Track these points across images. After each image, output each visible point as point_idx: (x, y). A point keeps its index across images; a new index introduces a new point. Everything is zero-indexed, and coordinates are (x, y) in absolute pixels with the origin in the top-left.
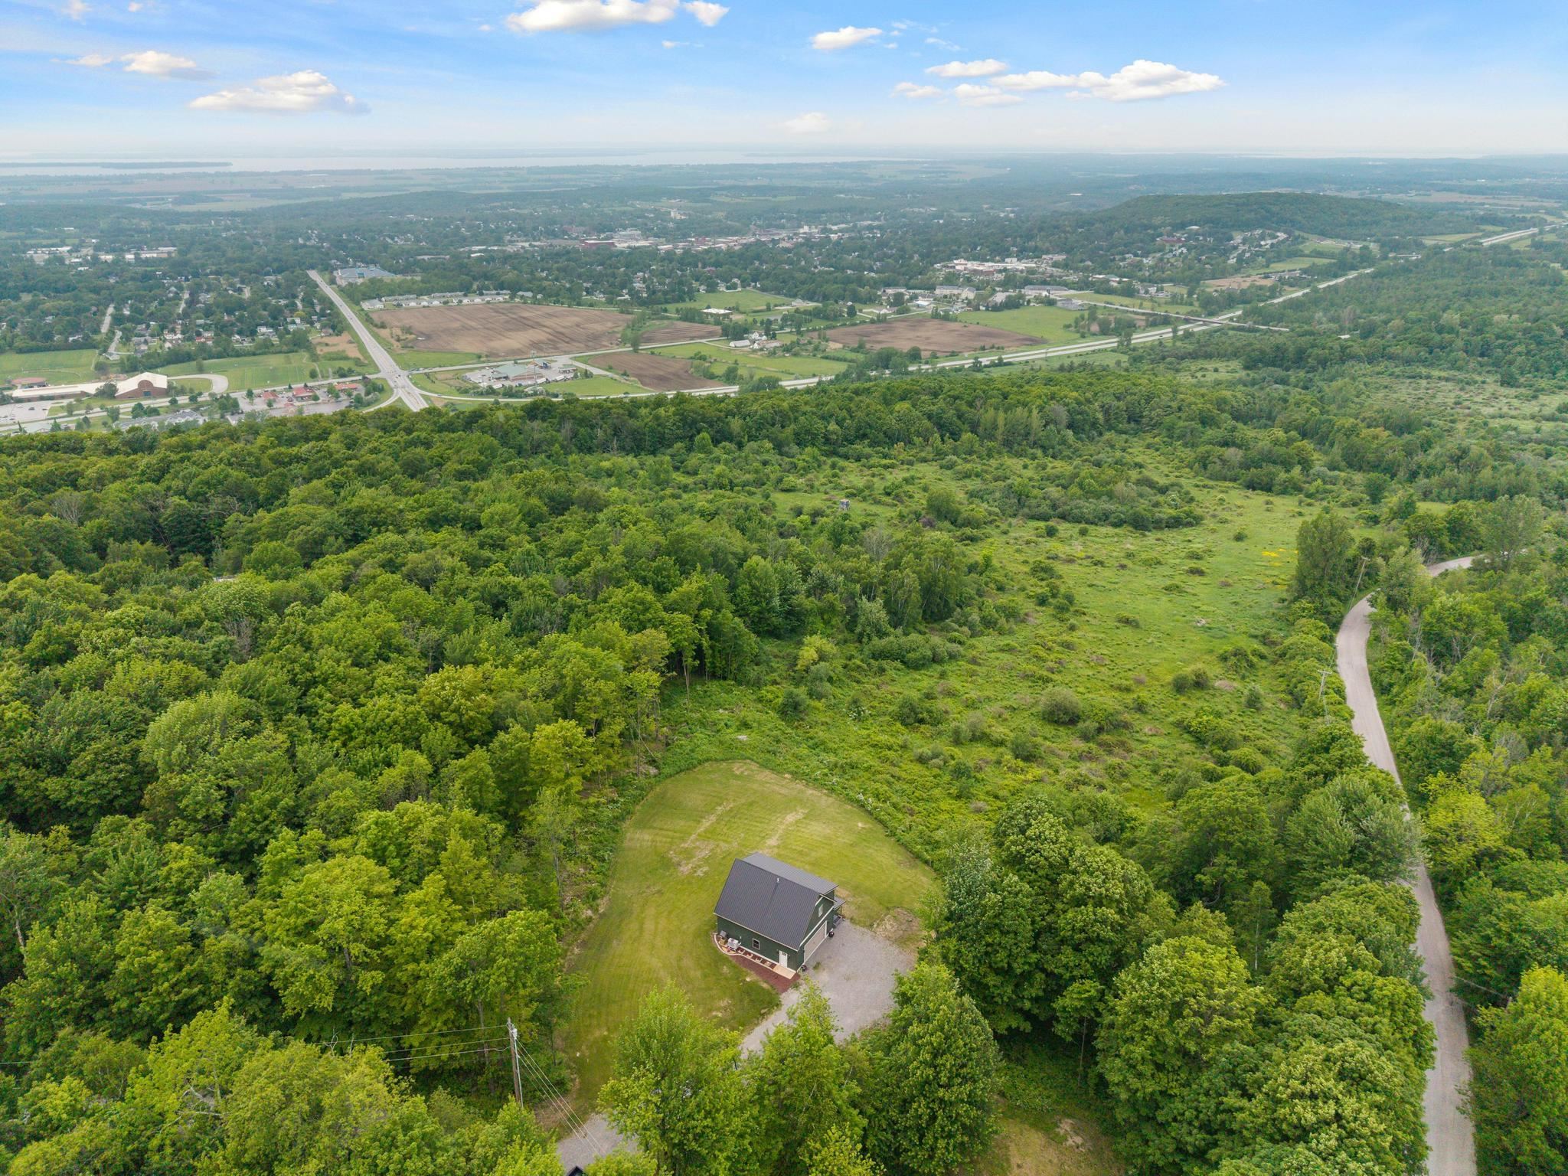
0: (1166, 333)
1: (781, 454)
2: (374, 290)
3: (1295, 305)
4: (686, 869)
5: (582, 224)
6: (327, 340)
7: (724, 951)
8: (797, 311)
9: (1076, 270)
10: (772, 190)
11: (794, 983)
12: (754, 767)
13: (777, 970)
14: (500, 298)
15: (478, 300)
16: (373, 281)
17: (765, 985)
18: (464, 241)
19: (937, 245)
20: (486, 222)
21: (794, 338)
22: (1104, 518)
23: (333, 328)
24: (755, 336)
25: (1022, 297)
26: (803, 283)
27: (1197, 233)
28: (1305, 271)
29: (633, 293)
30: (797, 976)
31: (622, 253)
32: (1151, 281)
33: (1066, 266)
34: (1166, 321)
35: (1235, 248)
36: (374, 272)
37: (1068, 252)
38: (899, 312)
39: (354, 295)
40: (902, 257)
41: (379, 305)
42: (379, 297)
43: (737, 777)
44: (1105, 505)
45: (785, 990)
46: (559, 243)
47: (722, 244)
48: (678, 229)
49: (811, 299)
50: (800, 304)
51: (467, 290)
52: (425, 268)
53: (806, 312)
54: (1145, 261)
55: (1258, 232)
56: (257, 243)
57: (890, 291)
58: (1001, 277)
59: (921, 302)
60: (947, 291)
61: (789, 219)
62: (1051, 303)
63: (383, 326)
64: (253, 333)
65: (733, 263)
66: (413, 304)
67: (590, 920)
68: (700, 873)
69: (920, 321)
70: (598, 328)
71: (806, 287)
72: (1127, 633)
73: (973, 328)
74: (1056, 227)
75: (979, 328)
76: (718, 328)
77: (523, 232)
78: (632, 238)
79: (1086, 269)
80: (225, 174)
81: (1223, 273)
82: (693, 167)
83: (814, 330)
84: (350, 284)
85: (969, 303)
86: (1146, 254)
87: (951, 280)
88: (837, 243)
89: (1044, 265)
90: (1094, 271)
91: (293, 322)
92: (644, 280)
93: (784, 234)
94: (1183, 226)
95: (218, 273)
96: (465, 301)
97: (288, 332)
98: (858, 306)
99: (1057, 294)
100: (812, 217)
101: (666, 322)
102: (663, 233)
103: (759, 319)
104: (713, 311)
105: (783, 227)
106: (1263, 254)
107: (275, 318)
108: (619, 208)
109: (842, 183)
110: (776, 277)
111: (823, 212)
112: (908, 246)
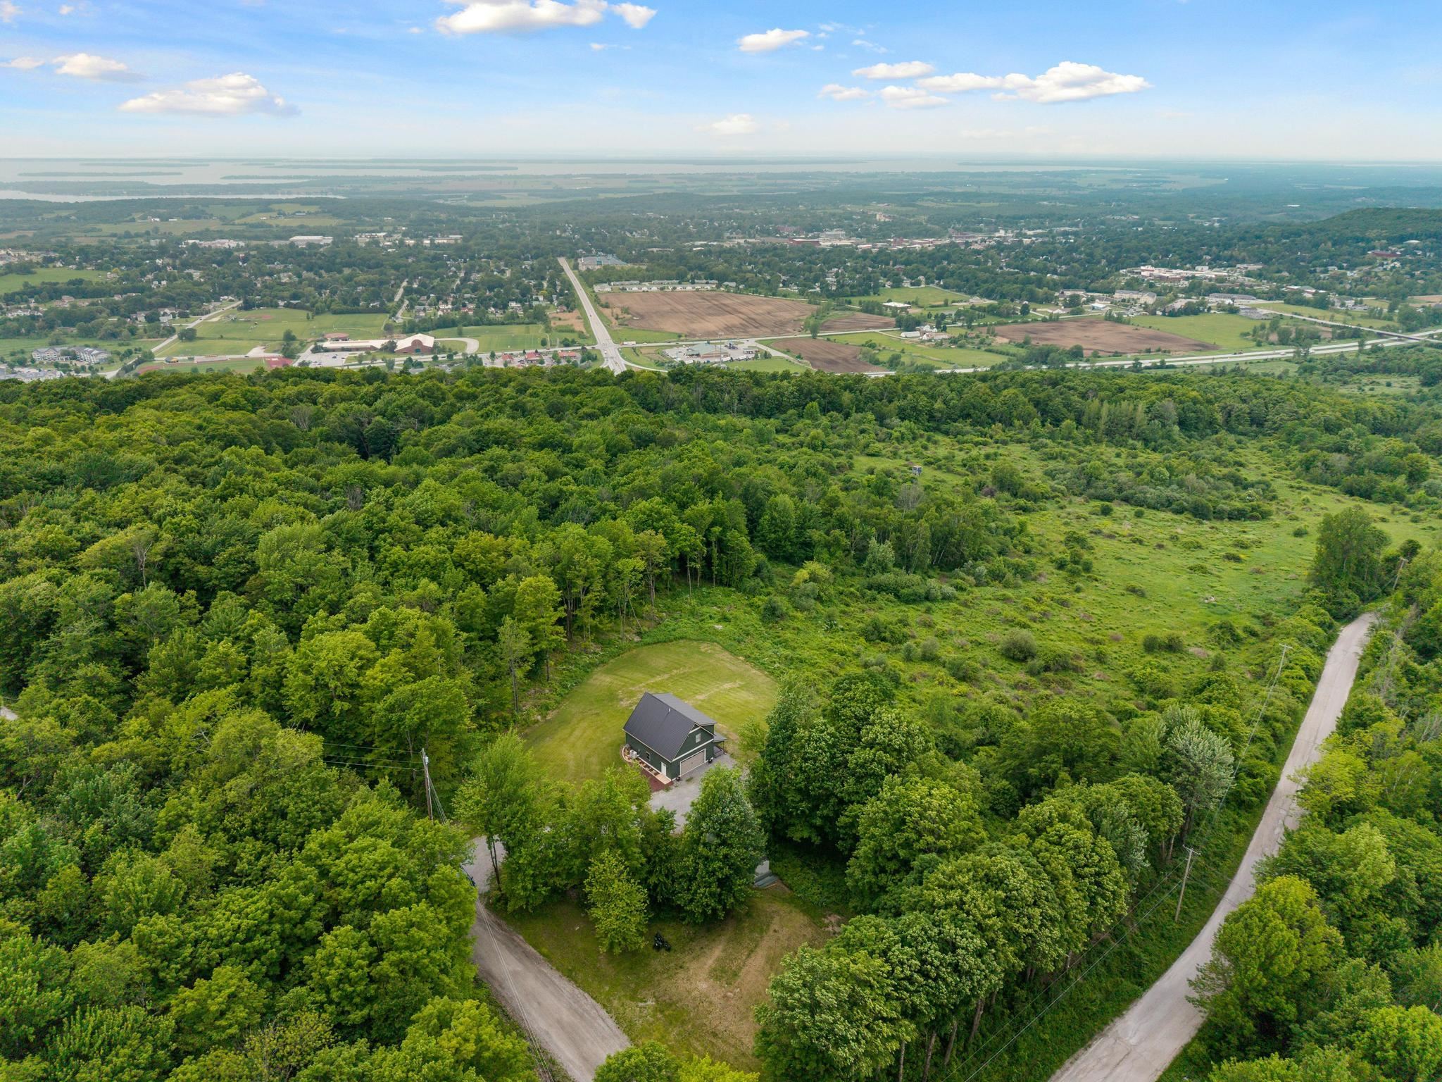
0: (1351, 347)
1: (882, 425)
2: (606, 276)
5: (794, 224)
6: (561, 315)
7: (626, 759)
8: (973, 307)
9: (1271, 280)
10: (978, 196)
11: (667, 788)
12: (718, 648)
13: (658, 777)
14: (708, 287)
15: (689, 288)
16: (606, 268)
18: (690, 237)
19: (1128, 251)
20: (711, 220)
21: (963, 332)
22: (1167, 504)
23: (567, 306)
24: (927, 328)
25: (1203, 304)
26: (985, 282)
27: (1416, 248)
29: (825, 287)
30: (671, 783)
31: (823, 250)
32: (1351, 294)
33: (1260, 275)
34: (1354, 335)
36: (611, 261)
37: (1267, 261)
38: (1072, 313)
39: (589, 279)
40: (1088, 262)
41: (607, 288)
42: (609, 281)
43: (701, 653)
44: (1172, 492)
46: (770, 241)
47: (917, 245)
48: (880, 230)
49: (989, 297)
50: (977, 301)
51: (681, 279)
52: (653, 258)
53: (981, 309)
54: (1349, 273)
56: (523, 234)
57: (1068, 293)
58: (1186, 284)
59: (1098, 304)
60: (1126, 295)
61: (987, 224)
62: (1233, 310)
63: (607, 307)
64: (505, 307)
65: (924, 262)
66: (635, 289)
67: (537, 722)
69: (1093, 322)
70: (786, 316)
71: (986, 286)
73: (1143, 331)
74: (1258, 237)
75: (1151, 332)
76: (893, 320)
77: (742, 230)
78: (836, 237)
79: (1281, 280)
80: (511, 177)
82: (908, 175)
83: (985, 325)
84: (588, 270)
85: (1146, 307)
86: (1352, 267)
87: (1132, 285)
88: (1029, 247)
89: (1237, 275)
90: (1289, 282)
91: (537, 299)
92: (837, 275)
93: (979, 237)
94: (1400, 240)
95: (489, 257)
96: (679, 288)
97: (531, 307)
98: (1032, 305)
99: (1241, 302)
100: (1010, 222)
101: (848, 313)
102: (866, 234)
103: (934, 313)
104: (892, 304)
105: (980, 231)
107: (524, 295)
108: (831, 210)
109: (1049, 191)
110: (960, 275)
111: (1022, 218)
112: (1098, 252)
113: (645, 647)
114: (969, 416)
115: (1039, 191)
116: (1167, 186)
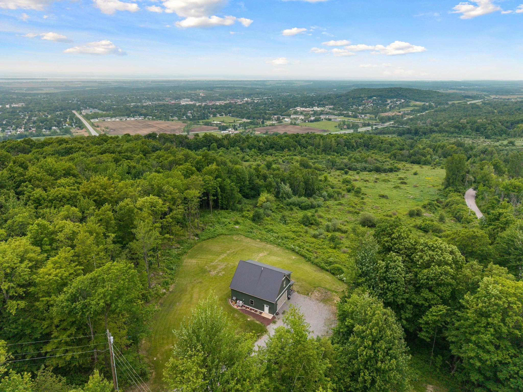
0: (369, 128)
2: (95, 116)
3: (411, 120)
4: (213, 273)
5: (169, 97)
6: (77, 131)
7: (235, 307)
8: (244, 122)
9: (337, 110)
10: (235, 88)
11: (273, 321)
12: (243, 237)
13: (263, 315)
14: (141, 119)
15: (132, 119)
16: (95, 113)
17: (258, 322)
18: (128, 102)
19: (291, 103)
20: (136, 96)
21: (244, 130)
22: (365, 169)
23: (80, 127)
24: (230, 129)
25: (320, 118)
27: (375, 99)
28: (411, 111)
29: (188, 117)
30: (274, 318)
31: (183, 105)
32: (362, 114)
33: (333, 109)
34: (368, 125)
35: (388, 104)
36: (96, 110)
37: (334, 105)
38: (279, 123)
39: (87, 117)
40: (279, 107)
41: (97, 120)
42: (97, 118)
43: (235, 241)
44: (364, 164)
45: (269, 324)
46: (161, 103)
47: (218, 103)
48: (203, 99)
49: (249, 119)
50: (245, 120)
51: (129, 116)
52: (114, 110)
53: (247, 123)
54: (360, 108)
55: (395, 99)
56: (54, 102)
57: (276, 116)
58: (312, 112)
59: (286, 120)
60: (295, 116)
61: (240, 96)
62: (330, 120)
63: (98, 127)
64: (50, 129)
65: (222, 108)
66: (109, 120)
67: (164, 294)
68: (220, 274)
69: (286, 125)
70: (175, 127)
71: (247, 115)
72: (384, 200)
73: (303, 127)
74: (329, 98)
75: (306, 127)
76: (217, 128)
77: (148, 99)
78: (187, 101)
79: (341, 110)
80: (44, 82)
81: (386, 111)
82: (207, 81)
83: (250, 128)
84: (87, 114)
85: (302, 120)
86: (360, 106)
87: (296, 113)
88: (257, 103)
89: (327, 109)
90: (343, 111)
91: (65, 125)
92: (191, 113)
93: (239, 101)
94: (371, 97)
95: (39, 111)
96: (128, 119)
97: (63, 128)
98: (265, 121)
99: (332, 117)
100: (248, 96)
101: (199, 126)
102: (197, 100)
103: (231, 125)
104: (215, 122)
105: (238, 99)
106: (398, 106)
107: (58, 124)
108: (182, 93)
109: (257, 86)
110: (237, 112)
111: (252, 94)
112: (281, 104)
113: (204, 242)
115: (254, 86)
116: (293, 85)
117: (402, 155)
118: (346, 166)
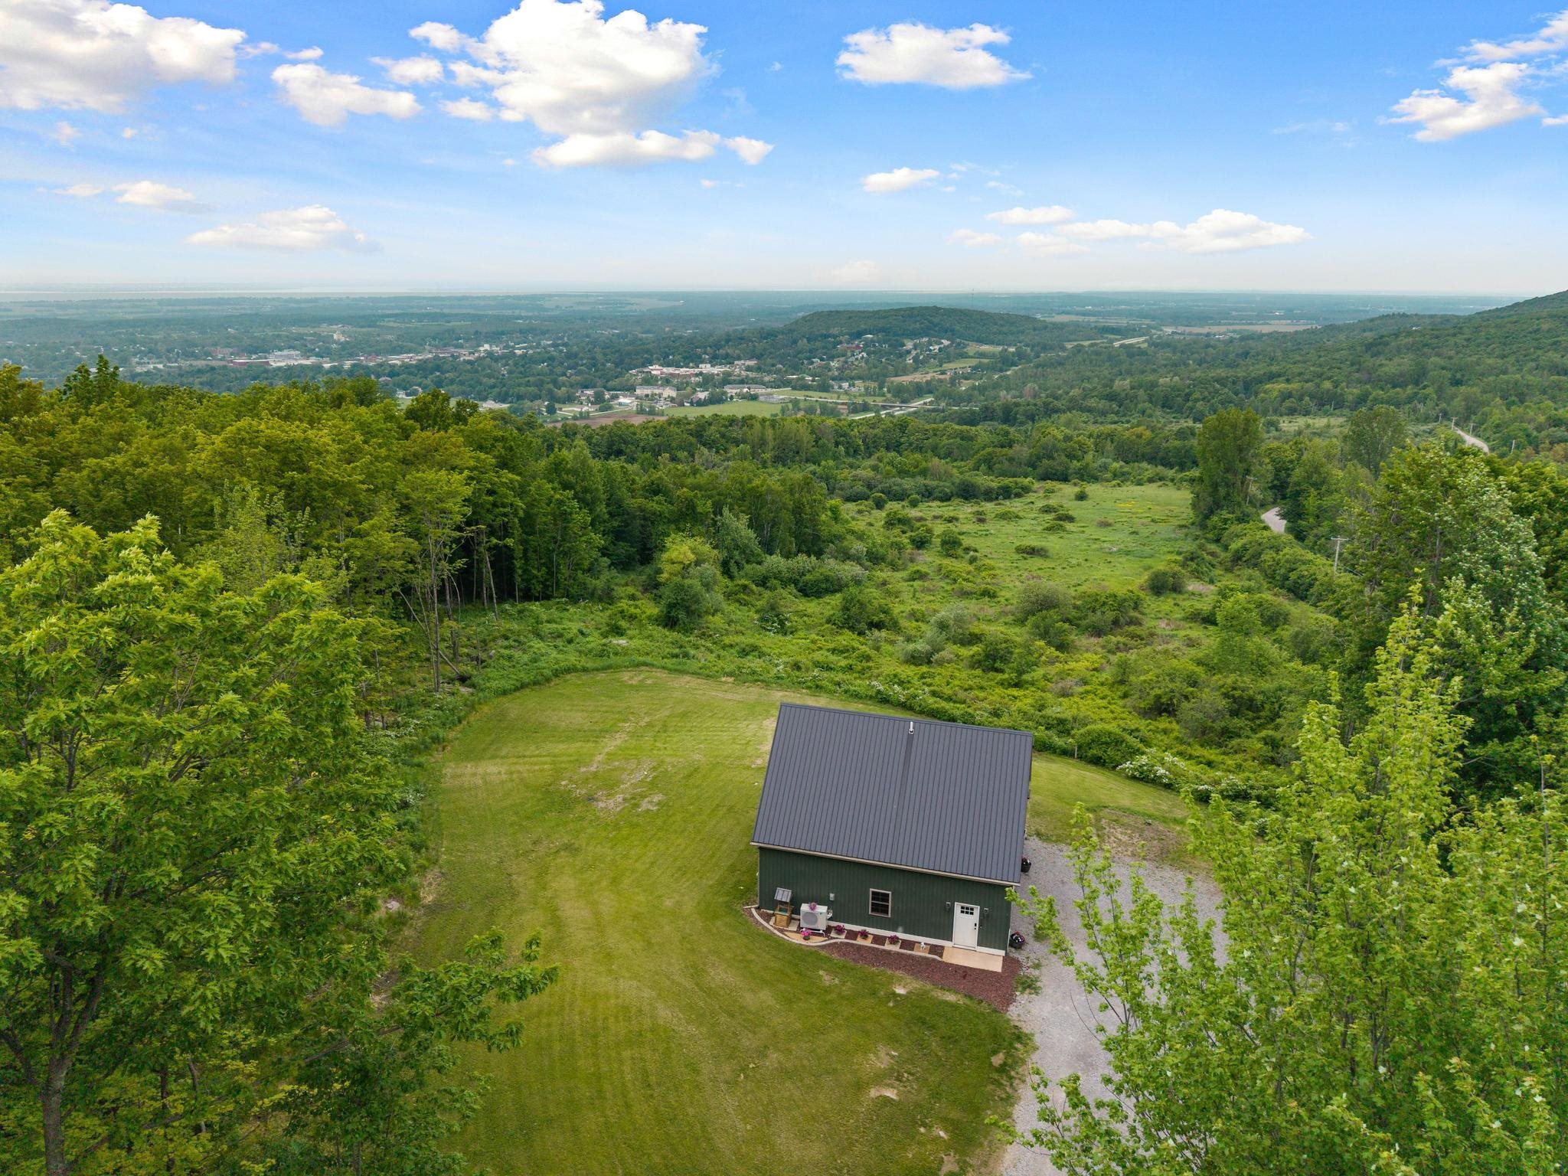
3: (982, 390)
4: (611, 804)
5: (228, 345)
7: (797, 939)
9: (769, 372)
10: (447, 317)
13: (954, 958)
17: (951, 997)
19: (629, 354)
20: (107, 346)
25: (725, 393)
26: (493, 387)
27: (872, 341)
28: (974, 368)
30: (1012, 963)
31: (279, 369)
32: (841, 379)
33: (759, 369)
34: (865, 408)
35: (908, 352)
37: (759, 357)
38: (601, 410)
40: (594, 365)
43: (636, 687)
44: (924, 482)
45: (1009, 1000)
46: (200, 364)
47: (395, 360)
48: (344, 349)
49: (503, 401)
50: (491, 405)
54: (831, 363)
55: (925, 339)
57: (589, 392)
58: (700, 379)
59: (622, 400)
60: (648, 391)
61: (467, 340)
62: (754, 398)
65: (410, 373)
68: (645, 805)
71: (496, 390)
74: (741, 339)
77: (152, 353)
78: (289, 357)
79: (779, 371)
81: (905, 371)
82: (354, 299)
85: (672, 400)
86: (832, 358)
87: (649, 381)
88: (524, 356)
89: (739, 368)
90: (786, 373)
93: (463, 351)
94: (859, 335)
98: (557, 406)
99: (760, 390)
100: (493, 337)
102: (325, 353)
105: (461, 347)
106: (934, 357)
108: (270, 332)
109: (517, 312)
110: (462, 383)
111: (503, 333)
112: (599, 357)
113: (504, 699)
114: (619, 453)
115: (508, 312)
116: (628, 308)
117: (1011, 460)
118: (870, 487)
